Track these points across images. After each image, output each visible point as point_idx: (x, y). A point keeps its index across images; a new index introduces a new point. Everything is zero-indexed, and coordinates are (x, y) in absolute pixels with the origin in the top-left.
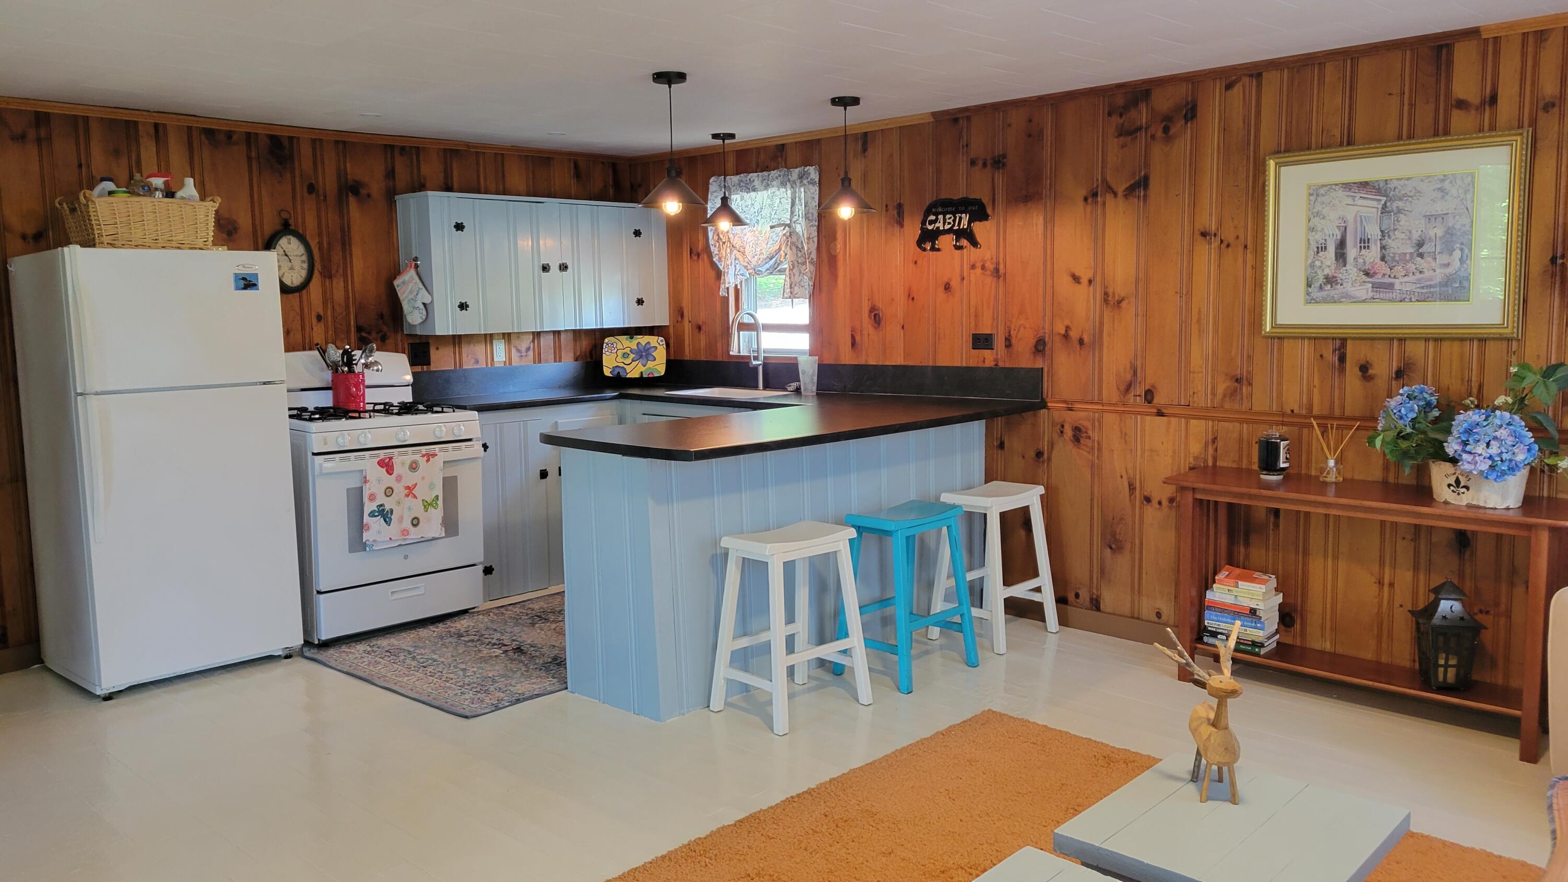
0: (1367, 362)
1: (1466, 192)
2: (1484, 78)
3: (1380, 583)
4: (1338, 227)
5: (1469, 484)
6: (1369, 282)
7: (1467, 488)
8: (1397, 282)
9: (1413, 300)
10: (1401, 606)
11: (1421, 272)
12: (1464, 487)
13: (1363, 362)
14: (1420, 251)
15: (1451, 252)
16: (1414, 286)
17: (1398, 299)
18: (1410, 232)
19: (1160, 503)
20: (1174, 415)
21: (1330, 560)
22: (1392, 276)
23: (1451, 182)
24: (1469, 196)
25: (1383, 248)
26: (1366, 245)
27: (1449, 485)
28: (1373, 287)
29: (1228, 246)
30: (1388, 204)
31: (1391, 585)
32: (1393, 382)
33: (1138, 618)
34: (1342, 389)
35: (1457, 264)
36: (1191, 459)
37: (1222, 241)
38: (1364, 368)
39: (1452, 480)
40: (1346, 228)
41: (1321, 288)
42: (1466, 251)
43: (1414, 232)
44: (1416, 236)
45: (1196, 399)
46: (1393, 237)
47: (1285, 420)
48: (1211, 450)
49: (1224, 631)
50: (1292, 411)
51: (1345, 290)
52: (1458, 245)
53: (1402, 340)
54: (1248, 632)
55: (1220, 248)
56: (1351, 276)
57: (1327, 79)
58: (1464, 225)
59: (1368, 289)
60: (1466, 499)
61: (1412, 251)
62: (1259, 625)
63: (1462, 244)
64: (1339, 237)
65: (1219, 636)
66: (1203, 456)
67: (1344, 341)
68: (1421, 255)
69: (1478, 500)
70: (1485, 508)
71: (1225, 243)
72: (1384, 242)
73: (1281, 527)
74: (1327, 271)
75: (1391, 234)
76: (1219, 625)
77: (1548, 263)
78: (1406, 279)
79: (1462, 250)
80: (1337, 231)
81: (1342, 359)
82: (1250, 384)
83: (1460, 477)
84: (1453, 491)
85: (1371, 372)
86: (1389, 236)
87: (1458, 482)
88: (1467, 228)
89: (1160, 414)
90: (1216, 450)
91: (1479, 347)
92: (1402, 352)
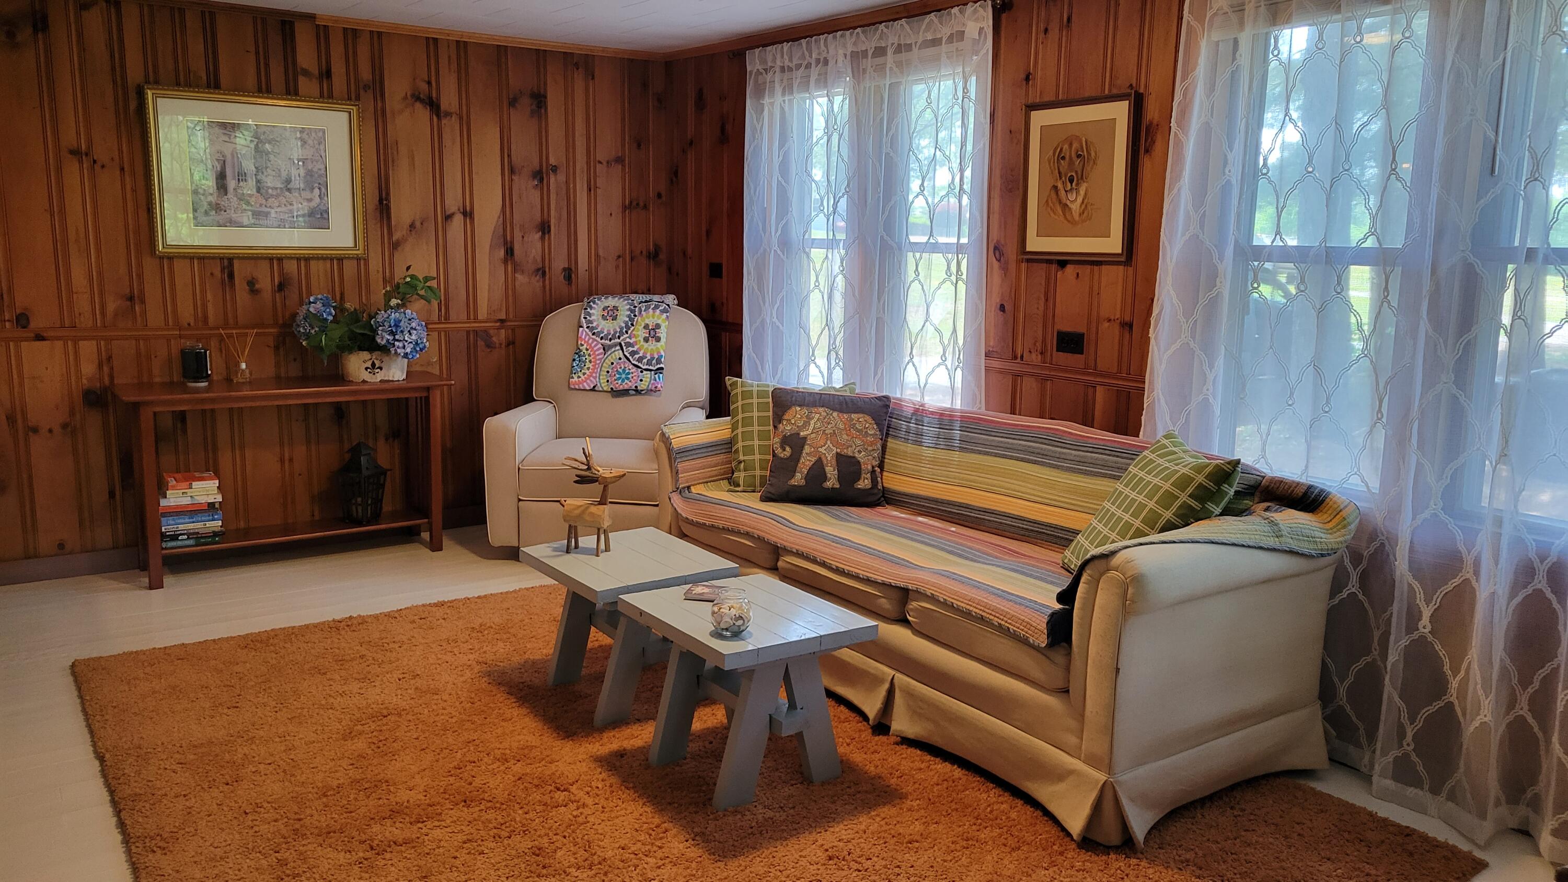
0: (253, 278)
1: (319, 144)
2: (319, 57)
3: (282, 461)
4: (217, 160)
5: (382, 365)
6: (250, 210)
7: (381, 368)
8: (273, 211)
9: (287, 226)
10: (300, 475)
11: (291, 204)
12: (378, 368)
13: (250, 279)
14: (289, 186)
15: (312, 189)
16: (287, 215)
17: (275, 225)
18: (279, 170)
19: (50, 431)
20: (58, 338)
21: (237, 452)
22: (268, 206)
23: (308, 134)
24: (322, 147)
25: (258, 181)
26: (244, 178)
27: (366, 369)
28: (253, 215)
29: (103, 166)
30: (260, 145)
31: (291, 460)
32: (277, 294)
33: (36, 557)
34: (234, 300)
35: (317, 200)
36: (85, 381)
37: (95, 162)
38: (251, 283)
39: (369, 364)
40: (224, 161)
41: (206, 213)
42: (323, 190)
43: (282, 170)
44: (284, 174)
45: (82, 319)
46: (265, 173)
47: (182, 333)
48: (106, 369)
49: (182, 532)
50: (189, 324)
51: (228, 216)
52: (317, 185)
53: (280, 259)
54: (207, 526)
55: (93, 168)
56: (233, 204)
57: (188, 24)
58: (320, 169)
59: (248, 216)
60: (380, 376)
61: (282, 186)
62: (216, 517)
63: (319, 184)
64: (219, 169)
65: (180, 538)
66: (98, 376)
67: (231, 260)
68: (289, 190)
69: (388, 376)
70: (393, 381)
71: (99, 164)
72: (259, 177)
73: (189, 431)
74: (210, 198)
75: (264, 170)
76: (177, 528)
77: (378, 203)
78: (279, 209)
79: (320, 189)
80: (217, 163)
81: (231, 276)
82: (143, 301)
83: (375, 361)
84: (370, 372)
85: (257, 286)
86: (263, 173)
87: (373, 365)
88: (323, 172)
89: (39, 338)
90: (112, 368)
91: (338, 264)
92: (281, 269)
